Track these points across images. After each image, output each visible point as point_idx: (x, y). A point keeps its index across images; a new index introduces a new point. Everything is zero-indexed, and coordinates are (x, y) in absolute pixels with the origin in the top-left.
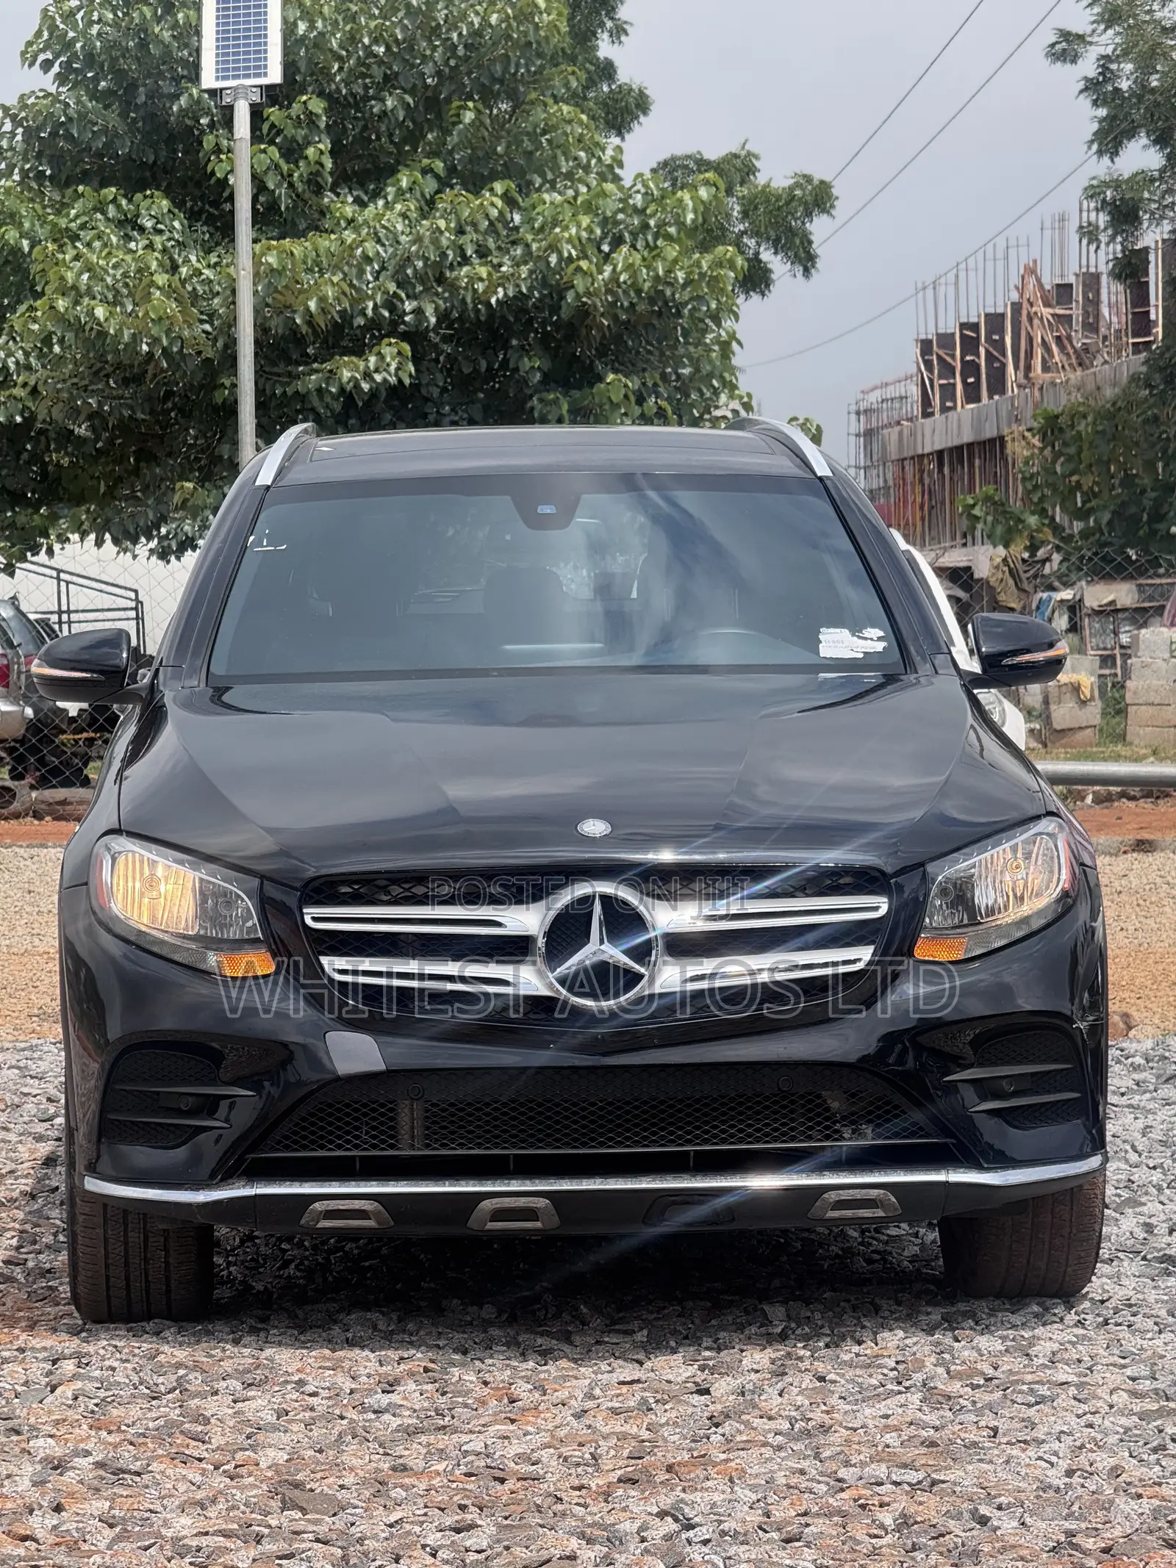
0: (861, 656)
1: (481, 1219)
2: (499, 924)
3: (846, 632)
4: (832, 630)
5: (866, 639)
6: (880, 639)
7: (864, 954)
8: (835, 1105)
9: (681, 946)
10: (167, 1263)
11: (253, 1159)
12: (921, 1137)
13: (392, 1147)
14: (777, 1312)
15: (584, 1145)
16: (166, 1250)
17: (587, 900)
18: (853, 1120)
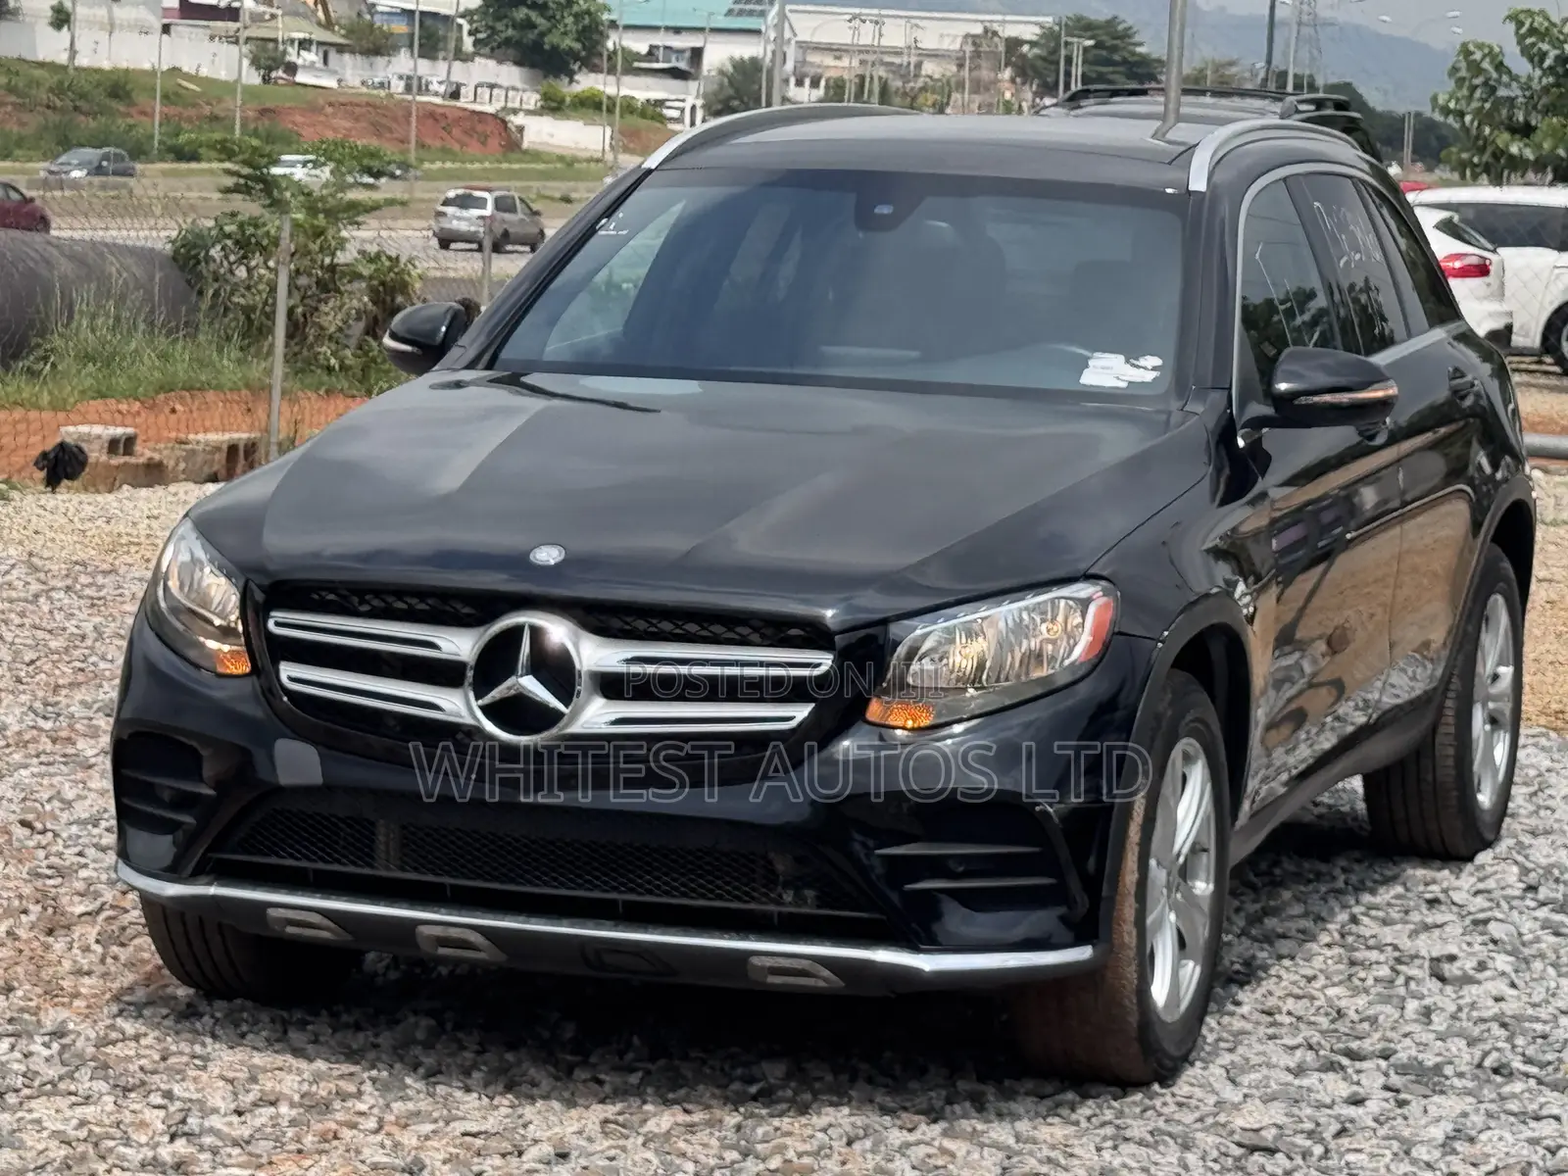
0: (1123, 385)
2: (435, 647)
3: (1121, 358)
4: (1107, 355)
5: (1138, 367)
6: (1154, 369)
7: (801, 712)
8: (780, 867)
11: (217, 859)
12: (855, 909)
14: (775, 1071)
15: (512, 881)
17: (515, 632)
18: (796, 884)
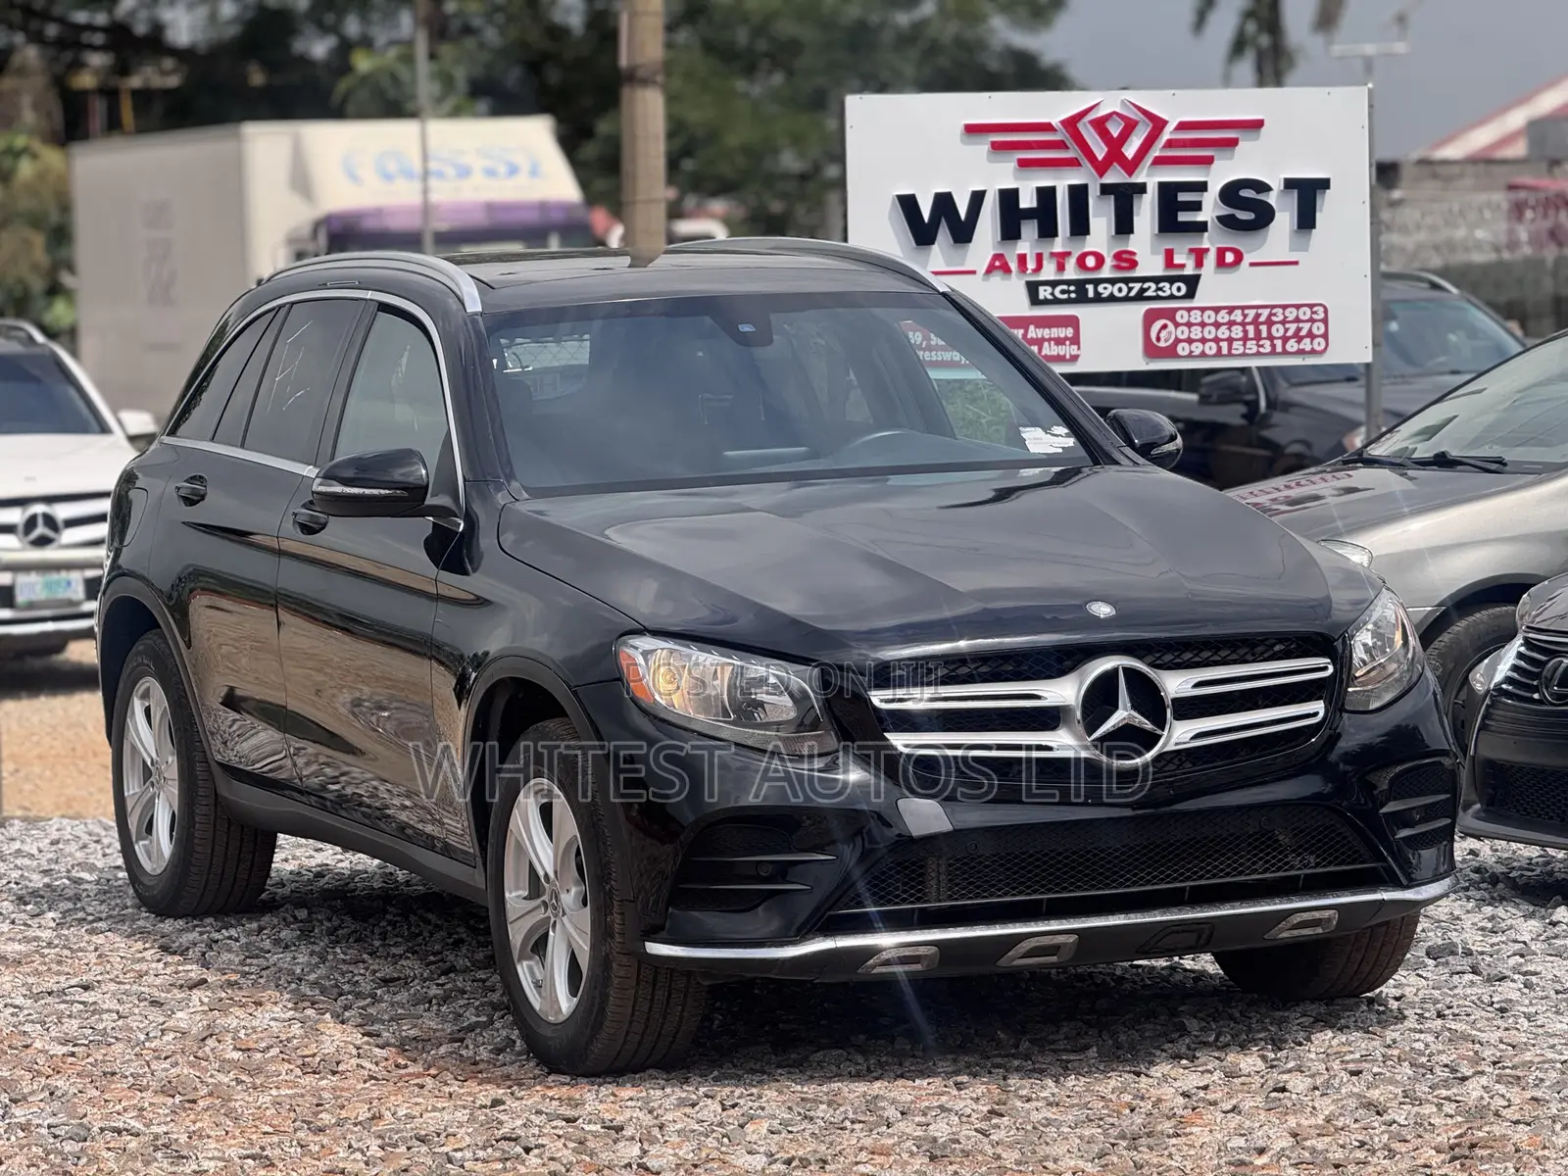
0: (1061, 450)
1: (1014, 959)
2: (1038, 697)
3: (1039, 430)
4: (1025, 429)
5: (1056, 435)
6: (1067, 435)
7: (1318, 707)
9: (1189, 708)
10: (681, 1017)
11: (831, 916)
12: (1361, 863)
13: (919, 900)
16: (683, 1006)
17: (1115, 670)
